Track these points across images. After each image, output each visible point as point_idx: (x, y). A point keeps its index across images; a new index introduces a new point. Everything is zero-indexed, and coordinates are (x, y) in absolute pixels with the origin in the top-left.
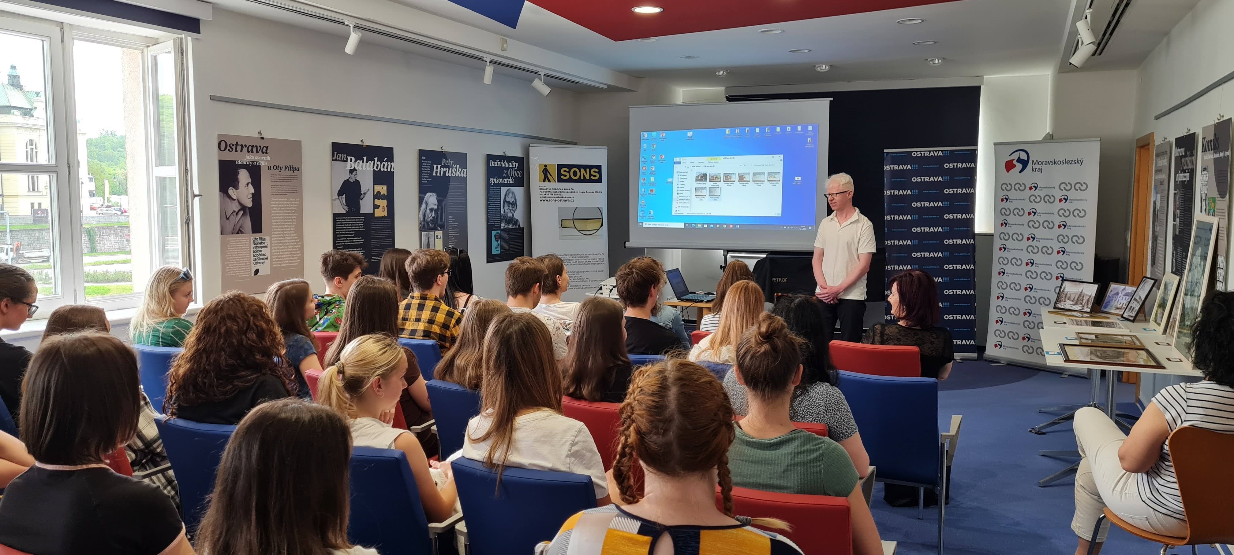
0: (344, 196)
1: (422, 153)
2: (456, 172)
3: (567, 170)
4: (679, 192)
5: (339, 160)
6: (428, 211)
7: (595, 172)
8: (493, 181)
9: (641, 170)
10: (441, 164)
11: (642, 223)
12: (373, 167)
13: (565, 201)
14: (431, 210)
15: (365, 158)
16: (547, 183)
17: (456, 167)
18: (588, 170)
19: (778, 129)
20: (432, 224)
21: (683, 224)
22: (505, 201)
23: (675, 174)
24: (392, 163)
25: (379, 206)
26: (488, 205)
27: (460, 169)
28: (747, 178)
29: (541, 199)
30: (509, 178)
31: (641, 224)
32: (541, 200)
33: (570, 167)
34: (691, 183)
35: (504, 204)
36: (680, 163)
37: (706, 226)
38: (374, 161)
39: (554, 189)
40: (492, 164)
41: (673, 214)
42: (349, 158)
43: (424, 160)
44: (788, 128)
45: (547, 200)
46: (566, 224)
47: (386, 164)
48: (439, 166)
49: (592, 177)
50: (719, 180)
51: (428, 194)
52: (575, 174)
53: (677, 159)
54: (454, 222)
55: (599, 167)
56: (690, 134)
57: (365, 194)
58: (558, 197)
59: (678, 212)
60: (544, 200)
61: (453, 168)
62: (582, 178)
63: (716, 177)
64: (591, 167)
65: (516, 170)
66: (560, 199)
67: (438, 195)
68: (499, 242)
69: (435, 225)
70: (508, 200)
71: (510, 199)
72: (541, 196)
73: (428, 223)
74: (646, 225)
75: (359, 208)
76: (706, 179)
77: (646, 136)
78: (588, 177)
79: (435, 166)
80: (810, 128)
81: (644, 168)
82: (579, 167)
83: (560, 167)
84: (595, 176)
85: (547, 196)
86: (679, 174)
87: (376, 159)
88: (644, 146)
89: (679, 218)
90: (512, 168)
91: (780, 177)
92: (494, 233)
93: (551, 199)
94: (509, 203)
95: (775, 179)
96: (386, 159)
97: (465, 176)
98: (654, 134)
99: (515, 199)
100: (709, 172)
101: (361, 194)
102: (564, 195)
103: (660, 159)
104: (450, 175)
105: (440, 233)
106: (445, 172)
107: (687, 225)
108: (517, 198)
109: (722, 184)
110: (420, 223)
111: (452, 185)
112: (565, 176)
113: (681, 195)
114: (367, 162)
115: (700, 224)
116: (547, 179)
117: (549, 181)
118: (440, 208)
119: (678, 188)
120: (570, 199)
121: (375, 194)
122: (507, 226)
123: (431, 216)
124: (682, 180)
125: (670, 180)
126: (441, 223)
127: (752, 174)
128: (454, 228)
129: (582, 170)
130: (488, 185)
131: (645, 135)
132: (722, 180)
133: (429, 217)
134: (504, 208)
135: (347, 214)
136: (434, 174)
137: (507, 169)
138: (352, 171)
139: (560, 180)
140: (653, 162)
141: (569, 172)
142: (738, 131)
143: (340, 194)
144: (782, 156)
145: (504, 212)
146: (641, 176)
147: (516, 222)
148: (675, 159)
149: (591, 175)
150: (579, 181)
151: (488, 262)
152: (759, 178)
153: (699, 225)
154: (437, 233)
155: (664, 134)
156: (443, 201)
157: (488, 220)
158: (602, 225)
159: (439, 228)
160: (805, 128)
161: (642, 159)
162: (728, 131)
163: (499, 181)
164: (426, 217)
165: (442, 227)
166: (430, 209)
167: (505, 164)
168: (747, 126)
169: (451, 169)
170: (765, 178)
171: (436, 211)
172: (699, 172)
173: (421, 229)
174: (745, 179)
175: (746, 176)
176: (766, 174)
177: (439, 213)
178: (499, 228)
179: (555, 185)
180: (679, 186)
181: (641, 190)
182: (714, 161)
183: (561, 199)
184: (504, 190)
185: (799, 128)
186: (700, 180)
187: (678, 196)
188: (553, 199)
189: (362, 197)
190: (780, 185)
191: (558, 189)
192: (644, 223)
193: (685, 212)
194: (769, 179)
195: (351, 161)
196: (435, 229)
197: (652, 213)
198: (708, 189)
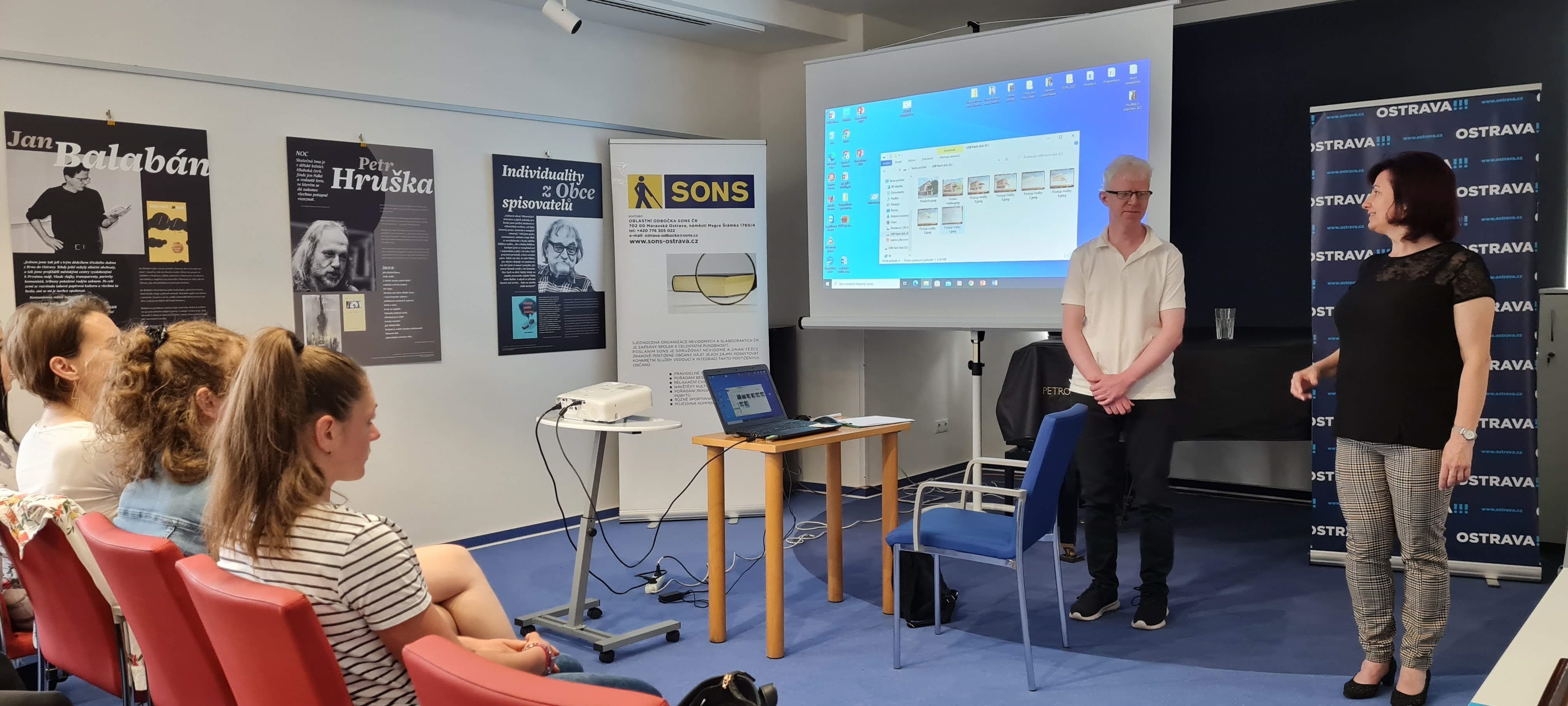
0: (49, 218)
1: (294, 145)
2: (401, 184)
3: (685, 185)
4: (890, 219)
5: (28, 148)
6: (319, 255)
7: (740, 187)
8: (510, 204)
9: (827, 181)
10: (355, 165)
11: (830, 281)
12: (143, 164)
13: (680, 242)
14: (330, 254)
15: (115, 148)
16: (644, 209)
17: (402, 176)
18: (726, 184)
19: (1069, 79)
20: (331, 279)
21: (898, 281)
22: (548, 242)
23: (883, 186)
24: (203, 161)
25: (165, 242)
26: (499, 250)
27: (414, 180)
28: (1011, 184)
29: (633, 238)
30: (558, 200)
31: (827, 284)
32: (632, 242)
33: (690, 179)
34: (911, 201)
35: (545, 246)
36: (890, 163)
37: (937, 284)
38: (145, 154)
39: (658, 221)
40: (508, 172)
41: (881, 262)
42: (62, 146)
43: (301, 158)
44: (1089, 73)
45: (644, 242)
46: (680, 284)
47: (183, 161)
48: (350, 172)
49: (734, 198)
50: (960, 191)
51: (318, 224)
52: (700, 192)
53: (885, 156)
54: (397, 277)
55: (749, 180)
56: (907, 104)
57: (116, 217)
58: (667, 235)
59: (888, 258)
60: (638, 242)
61: (391, 175)
62: (715, 199)
63: (955, 187)
64: (732, 179)
65: (580, 188)
66: (669, 238)
67: (348, 224)
68: (534, 316)
69: (343, 281)
70: (554, 239)
71: (562, 237)
72: (633, 234)
73: (319, 279)
74: (837, 284)
75: (99, 245)
76: (936, 192)
77: (833, 117)
78: (725, 198)
79: (337, 171)
80: (1133, 69)
81: (832, 176)
82: (708, 179)
83: (670, 180)
84: (741, 196)
85: (644, 234)
86: (891, 184)
87: (151, 150)
88: (831, 135)
89: (888, 270)
90: (568, 183)
91: (1074, 178)
92: (517, 301)
93: (651, 239)
94: (560, 247)
95: (1064, 183)
96: (181, 151)
97: (429, 192)
98: (846, 111)
99: (578, 240)
100: (943, 177)
101: (105, 217)
102: (678, 231)
103: (858, 157)
104: (384, 189)
105: (357, 298)
106: (367, 185)
107: (905, 283)
108: (581, 237)
109: (964, 200)
110: (295, 278)
111: (388, 208)
112: (681, 196)
113: (894, 225)
114: (121, 154)
115: (926, 280)
116: (643, 204)
117: (649, 206)
118: (356, 249)
119: (888, 211)
120: (690, 239)
121: (150, 217)
122: (555, 289)
123: (324, 266)
124: (894, 196)
125: (874, 197)
126: (360, 279)
127: (1019, 176)
128: (396, 289)
129: (715, 185)
130: (500, 213)
131: (832, 114)
132: (965, 192)
133: (320, 265)
134: (544, 254)
135: (58, 255)
136: (336, 185)
137: (554, 183)
138: (70, 172)
139: (670, 204)
140: (845, 165)
141: (688, 189)
142: (992, 89)
143: (34, 213)
144: (1077, 134)
145: (547, 261)
146: (827, 193)
147: (581, 281)
148: (883, 155)
149: (731, 193)
150: (709, 204)
151: (501, 353)
152: (1033, 182)
153: (926, 283)
154: (346, 297)
155: (866, 108)
156: (363, 237)
157: (500, 277)
158: (755, 286)
159: (354, 288)
160: (1123, 72)
161: (827, 160)
162: (974, 92)
163: (528, 204)
164: (314, 266)
165: (363, 286)
166: (324, 253)
167: (547, 174)
168: (1009, 79)
169: (385, 179)
170: (1045, 181)
171: (342, 256)
172: (923, 179)
173: (300, 288)
174: (1007, 188)
175: (1009, 181)
176: (1047, 174)
177: (354, 259)
178: (534, 291)
179: (660, 213)
180: (890, 207)
181: (828, 220)
182: (949, 154)
183: (672, 238)
184: (543, 223)
185: (1112, 72)
186: (925, 194)
187: (889, 226)
188: (655, 239)
189: (104, 222)
190: (1073, 196)
191: (665, 221)
192: (833, 281)
193: (901, 257)
194: (1053, 184)
195: (69, 150)
196: (341, 288)
197: (845, 263)
198: (940, 211)
